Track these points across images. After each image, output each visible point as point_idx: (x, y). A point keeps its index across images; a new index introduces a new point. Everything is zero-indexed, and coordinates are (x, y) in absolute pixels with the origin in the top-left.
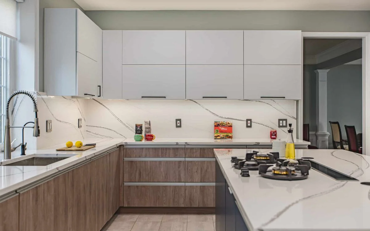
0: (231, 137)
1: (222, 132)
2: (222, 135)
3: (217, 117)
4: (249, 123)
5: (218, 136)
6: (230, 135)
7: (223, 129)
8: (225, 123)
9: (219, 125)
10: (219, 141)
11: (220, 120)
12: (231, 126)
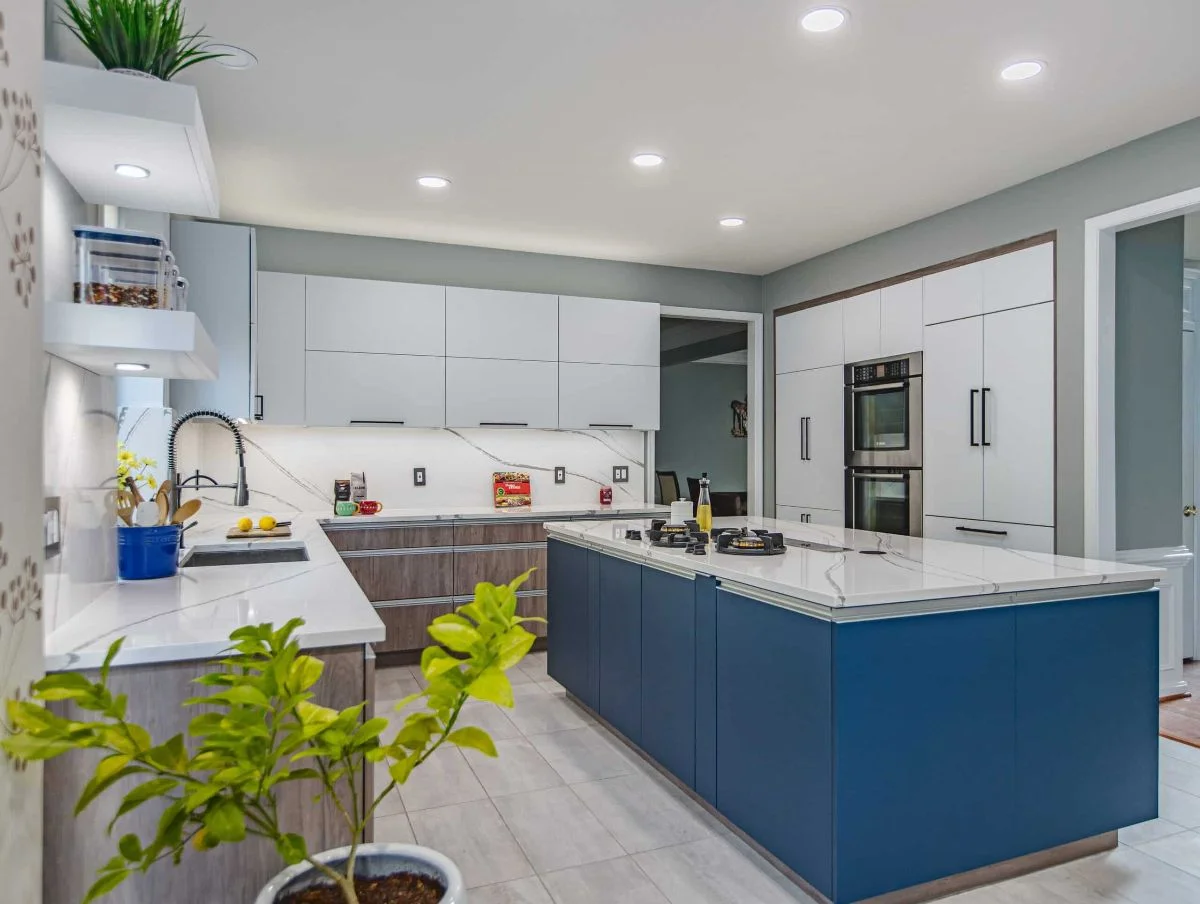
0: (528, 503)
1: (510, 492)
2: (511, 499)
3: (498, 463)
4: (560, 475)
5: (504, 501)
6: (527, 499)
7: (512, 487)
8: (515, 474)
9: (503, 479)
10: (504, 510)
11: (506, 470)
12: (527, 482)
